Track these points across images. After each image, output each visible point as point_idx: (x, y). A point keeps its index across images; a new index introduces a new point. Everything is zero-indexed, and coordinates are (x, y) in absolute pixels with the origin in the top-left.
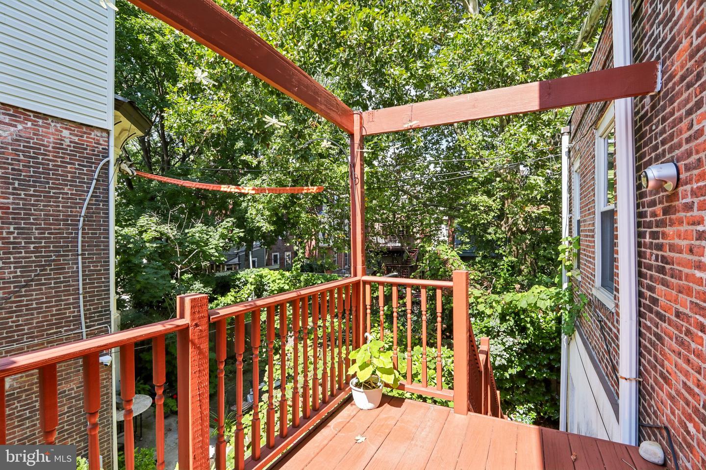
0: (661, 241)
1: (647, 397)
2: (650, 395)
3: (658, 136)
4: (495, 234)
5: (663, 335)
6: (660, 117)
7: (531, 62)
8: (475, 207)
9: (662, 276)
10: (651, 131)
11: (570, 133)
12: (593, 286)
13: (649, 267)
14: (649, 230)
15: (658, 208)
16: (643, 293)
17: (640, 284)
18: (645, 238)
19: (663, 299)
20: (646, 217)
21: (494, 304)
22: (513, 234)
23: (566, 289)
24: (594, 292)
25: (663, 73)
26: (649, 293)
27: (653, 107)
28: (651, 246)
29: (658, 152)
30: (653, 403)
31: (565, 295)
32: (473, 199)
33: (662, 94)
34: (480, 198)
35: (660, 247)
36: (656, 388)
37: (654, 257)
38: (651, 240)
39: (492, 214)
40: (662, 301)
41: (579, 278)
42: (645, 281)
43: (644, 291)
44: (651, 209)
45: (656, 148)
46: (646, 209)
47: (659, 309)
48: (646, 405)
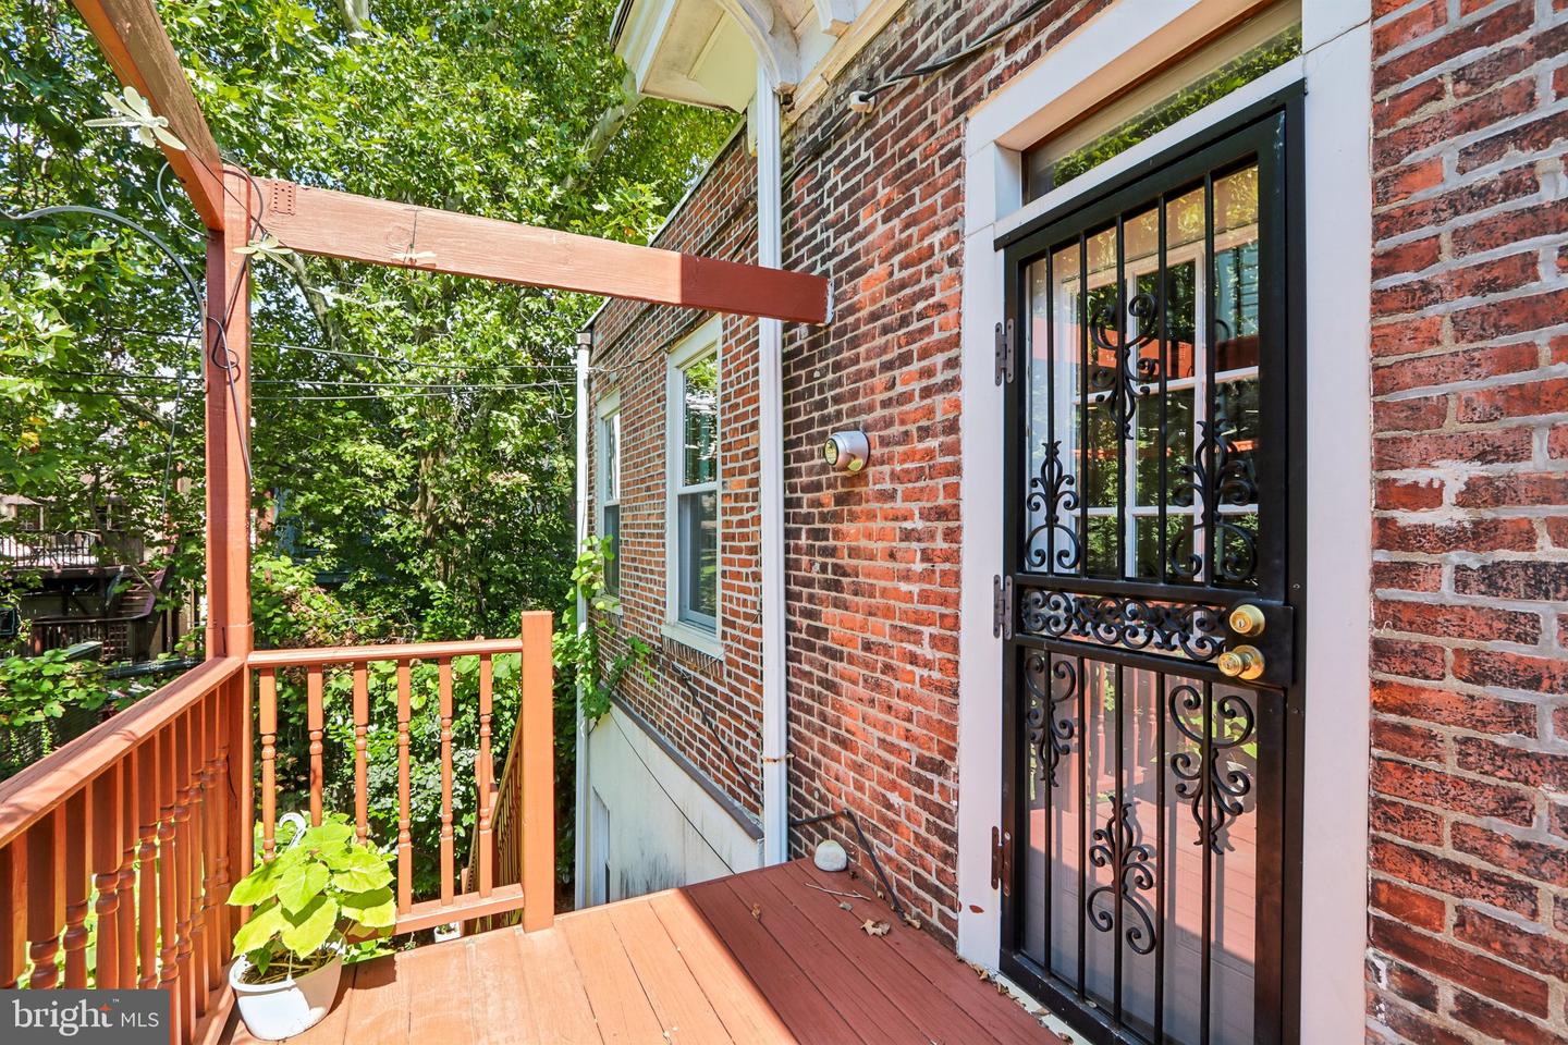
0: (831, 542)
1: (804, 779)
2: (811, 775)
3: (826, 389)
4: (398, 528)
5: (837, 680)
6: (830, 361)
7: (509, 190)
8: (352, 469)
9: (834, 594)
10: (810, 378)
11: (591, 347)
12: (660, 622)
13: (809, 583)
14: (805, 527)
15: (826, 495)
16: (794, 623)
17: (789, 610)
18: (799, 539)
19: (837, 627)
20: (801, 507)
21: (430, 684)
22: (439, 530)
23: (586, 633)
24: (666, 631)
25: (837, 300)
26: (805, 622)
27: (813, 345)
28: (810, 550)
29: (826, 412)
30: (817, 784)
31: (585, 646)
32: (348, 449)
33: (832, 329)
34: (368, 447)
35: (832, 552)
36: (824, 760)
37: (817, 566)
38: (810, 542)
39: (393, 485)
40: (835, 630)
41: (619, 611)
42: (798, 604)
43: (796, 619)
44: (810, 495)
45: (822, 405)
46: (799, 494)
47: (829, 643)
48: (802, 792)
